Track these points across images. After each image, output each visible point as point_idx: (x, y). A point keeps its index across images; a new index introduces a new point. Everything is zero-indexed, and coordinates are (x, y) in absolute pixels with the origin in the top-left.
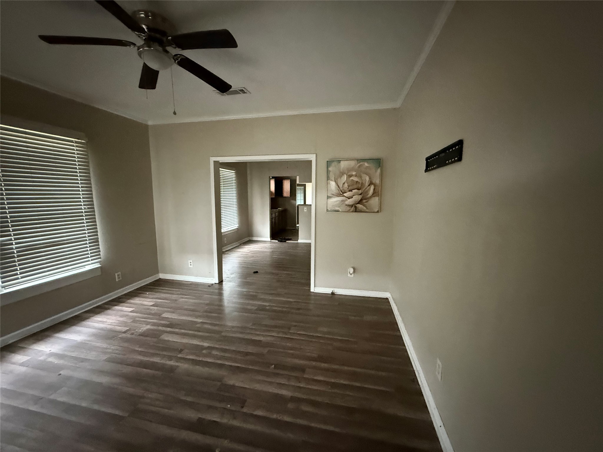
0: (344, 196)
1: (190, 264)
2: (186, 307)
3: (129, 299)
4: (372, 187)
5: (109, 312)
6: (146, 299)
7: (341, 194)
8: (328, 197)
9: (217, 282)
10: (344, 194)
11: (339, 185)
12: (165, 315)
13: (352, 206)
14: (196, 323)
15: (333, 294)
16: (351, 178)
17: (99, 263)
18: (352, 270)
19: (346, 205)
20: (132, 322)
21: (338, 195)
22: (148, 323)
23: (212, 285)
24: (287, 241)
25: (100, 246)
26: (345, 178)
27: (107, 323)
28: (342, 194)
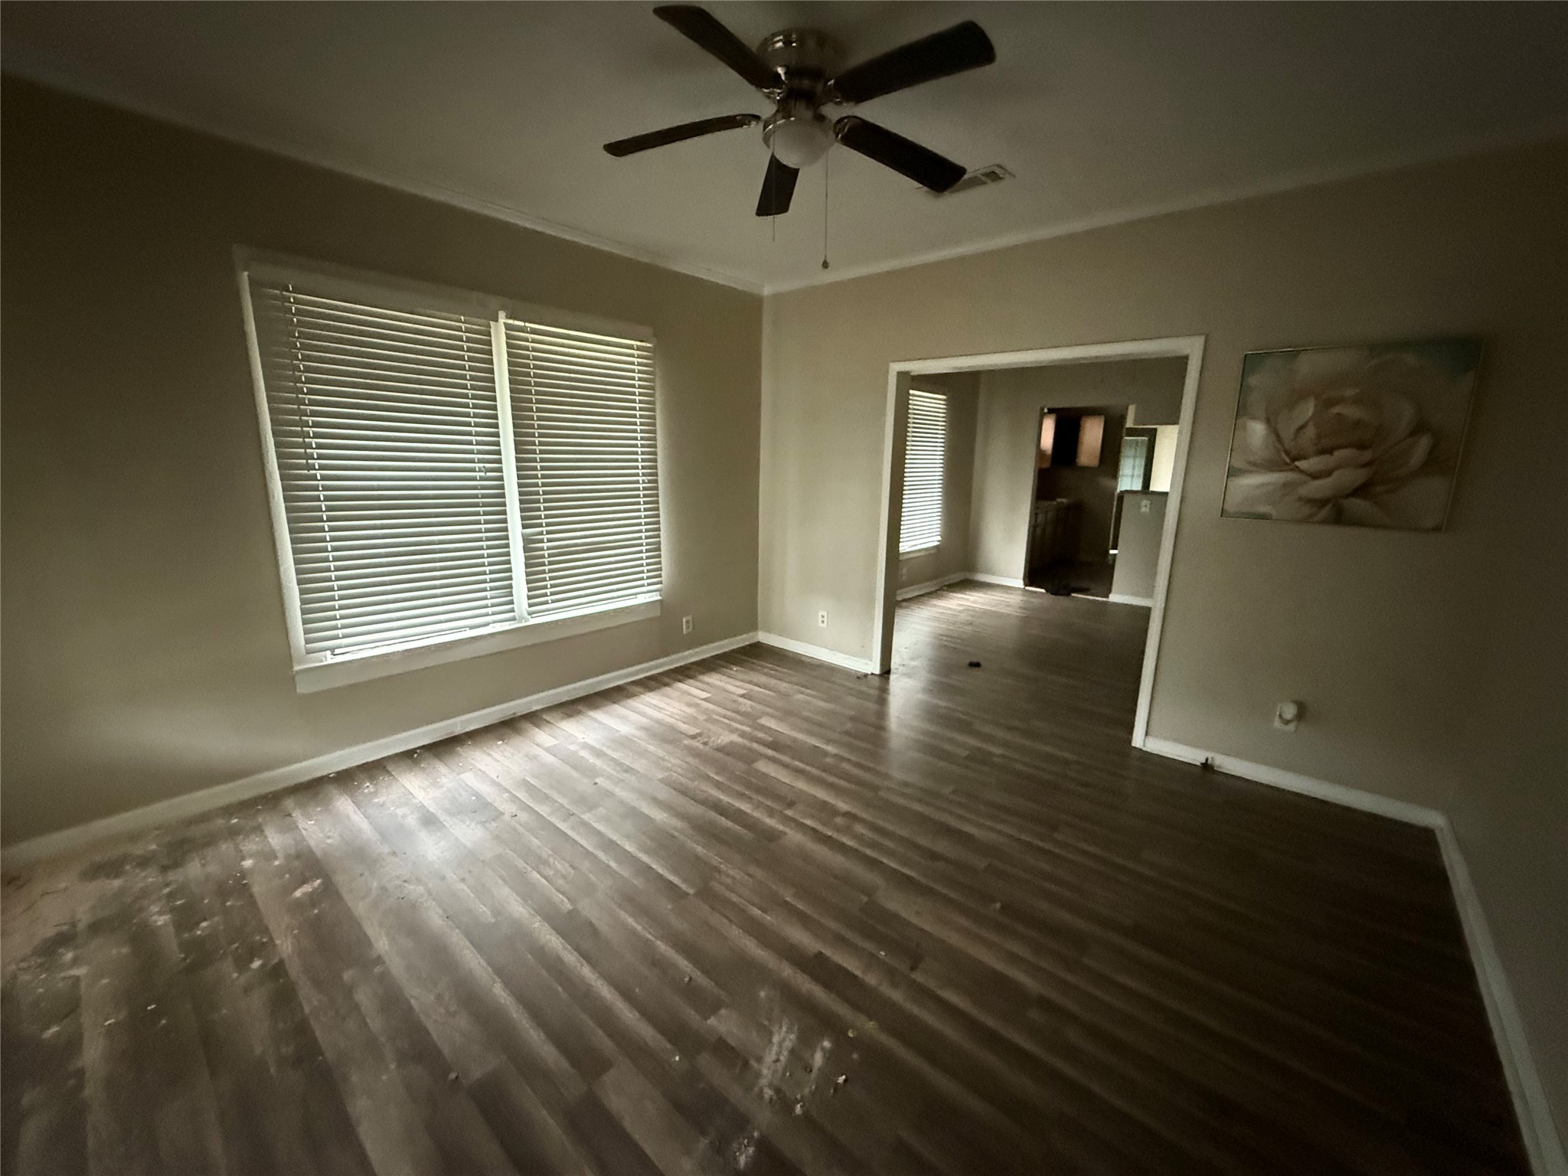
0: (1297, 469)
1: (821, 619)
2: (806, 714)
3: (702, 673)
4: (1424, 443)
5: (667, 690)
6: (731, 680)
7: (1287, 464)
8: (1232, 472)
9: (877, 672)
10: (1297, 463)
11: (1281, 433)
12: (765, 721)
13: (1321, 503)
14: (826, 754)
15: (1207, 766)
16: (1335, 410)
17: (658, 593)
18: (1290, 711)
19: (1300, 499)
20: (706, 720)
21: (1270, 466)
22: (733, 731)
23: (866, 675)
24: (1073, 595)
25: (663, 559)
26: (1308, 409)
27: (666, 712)
28: (1288, 461)
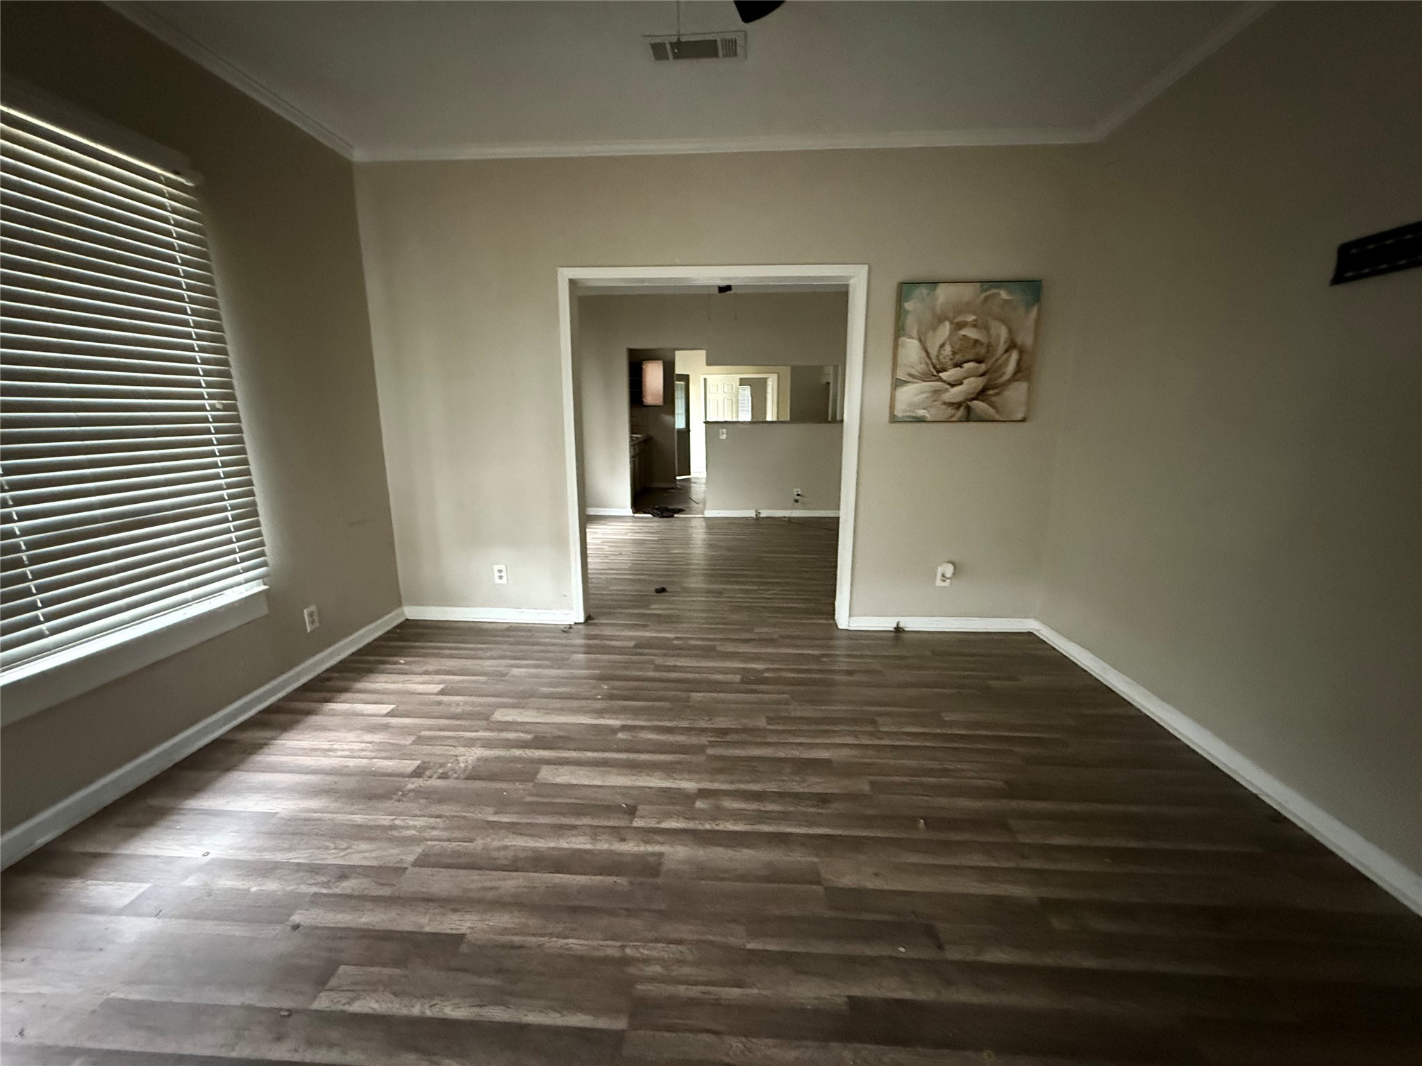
0: (940, 380)
1: (497, 574)
2: (545, 690)
4: (1014, 356)
6: (407, 677)
7: (935, 376)
8: (897, 383)
9: (582, 620)
10: (941, 374)
11: (929, 351)
12: (500, 715)
13: (957, 406)
14: (614, 730)
15: (898, 629)
16: (963, 332)
17: (261, 580)
18: (949, 570)
19: (945, 403)
20: (414, 743)
21: (925, 377)
22: (470, 743)
23: (570, 627)
26: (946, 329)
27: (340, 753)
28: (935, 373)
